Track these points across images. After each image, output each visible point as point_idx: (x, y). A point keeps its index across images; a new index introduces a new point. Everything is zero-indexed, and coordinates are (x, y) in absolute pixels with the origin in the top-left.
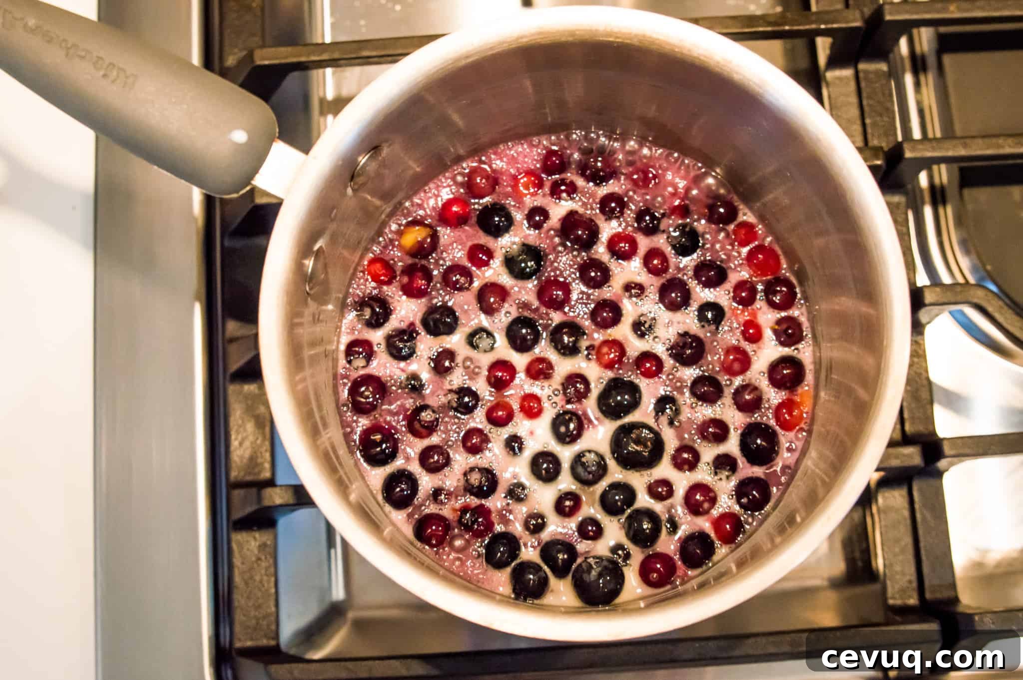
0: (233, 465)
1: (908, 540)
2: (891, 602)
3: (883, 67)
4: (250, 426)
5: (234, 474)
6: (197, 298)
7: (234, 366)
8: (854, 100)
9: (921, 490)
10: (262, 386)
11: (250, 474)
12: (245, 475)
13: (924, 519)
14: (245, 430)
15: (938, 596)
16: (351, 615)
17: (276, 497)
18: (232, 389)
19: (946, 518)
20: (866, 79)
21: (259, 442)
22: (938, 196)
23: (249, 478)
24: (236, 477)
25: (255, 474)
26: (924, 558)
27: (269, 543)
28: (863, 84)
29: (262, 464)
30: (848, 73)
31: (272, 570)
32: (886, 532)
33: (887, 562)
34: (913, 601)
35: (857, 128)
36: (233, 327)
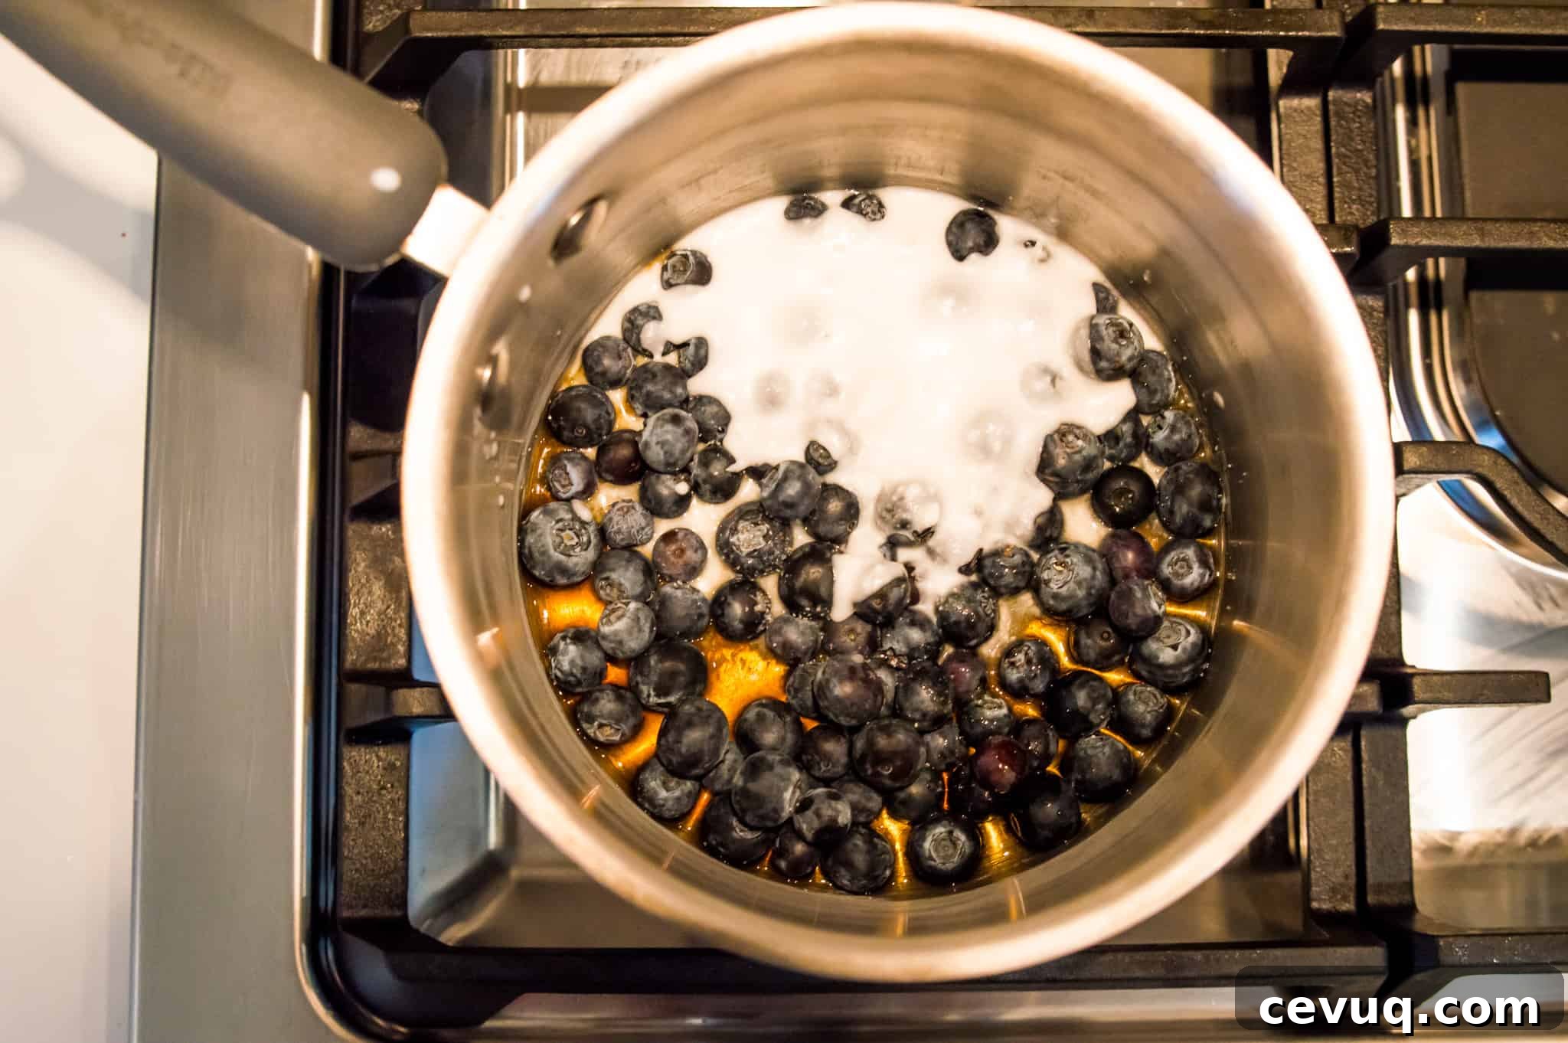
0: (351, 645)
1: (1348, 814)
2: (1315, 905)
3: (1366, 97)
4: (378, 588)
5: (351, 658)
6: (307, 387)
7: (358, 497)
8: (1318, 144)
9: (1372, 743)
10: (398, 528)
11: (375, 659)
12: (366, 661)
13: (1373, 786)
14: (370, 593)
15: (1386, 899)
16: (515, 873)
17: (413, 702)
18: (353, 529)
19: (1407, 787)
20: (1337, 114)
21: (390, 612)
22: (1430, 297)
23: (373, 666)
24: (354, 663)
25: (382, 660)
26: (1369, 843)
27: (398, 764)
28: (1333, 123)
29: (393, 645)
30: (1311, 102)
31: (401, 805)
32: (1316, 801)
33: (1314, 846)
34: (1349, 906)
35: (1319, 191)
36: (359, 435)
